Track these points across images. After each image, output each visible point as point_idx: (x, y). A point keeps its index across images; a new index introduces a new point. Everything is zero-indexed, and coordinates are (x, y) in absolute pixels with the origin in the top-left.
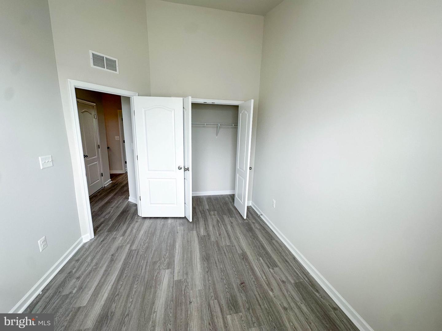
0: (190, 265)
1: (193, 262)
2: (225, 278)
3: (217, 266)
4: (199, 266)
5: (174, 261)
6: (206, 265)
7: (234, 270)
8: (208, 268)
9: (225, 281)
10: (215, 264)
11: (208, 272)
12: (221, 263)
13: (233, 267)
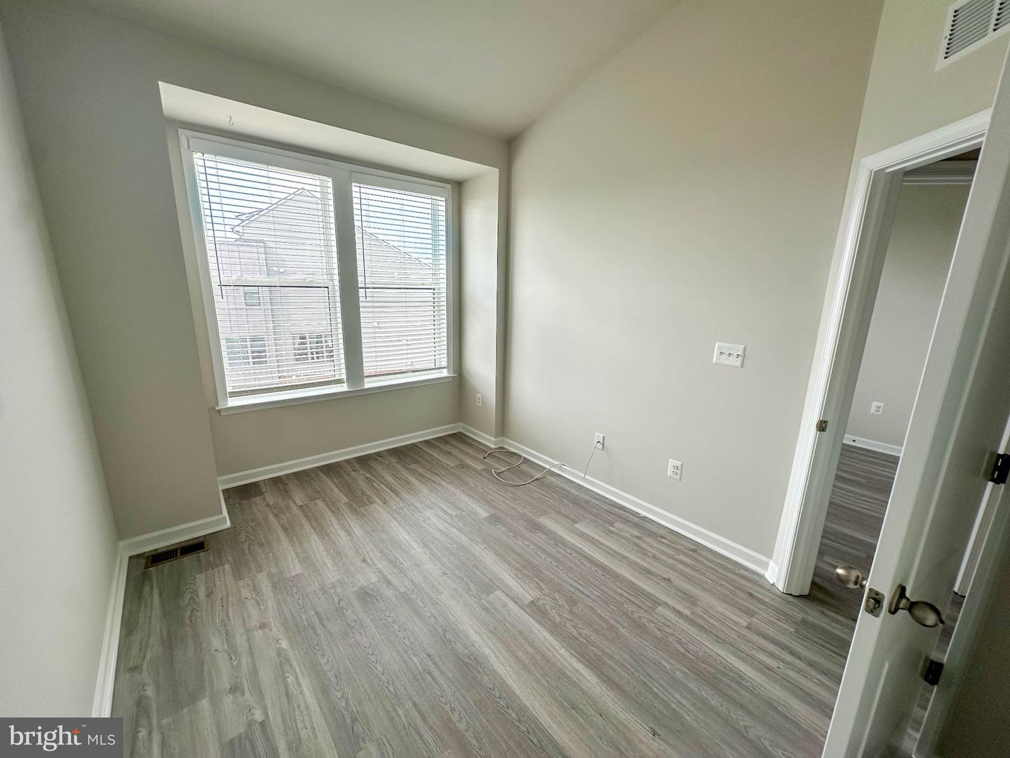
0: (495, 629)
1: (494, 640)
2: (397, 636)
3: (429, 656)
4: (474, 637)
5: (539, 623)
6: (459, 647)
7: (378, 666)
8: (450, 641)
9: (396, 628)
10: (437, 659)
11: (445, 631)
12: (421, 670)
13: (383, 674)
